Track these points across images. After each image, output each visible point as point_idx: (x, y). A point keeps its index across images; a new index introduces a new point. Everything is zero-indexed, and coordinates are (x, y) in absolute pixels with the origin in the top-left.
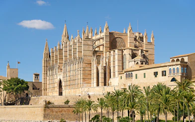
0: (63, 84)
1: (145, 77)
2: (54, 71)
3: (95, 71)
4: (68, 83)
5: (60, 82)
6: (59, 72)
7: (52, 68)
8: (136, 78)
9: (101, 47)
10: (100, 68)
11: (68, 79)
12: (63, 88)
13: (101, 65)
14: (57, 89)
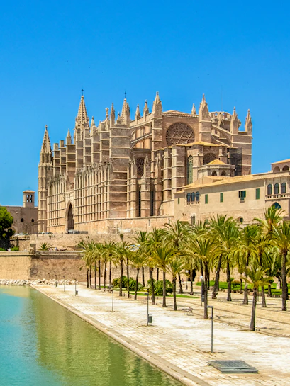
0: (75, 212)
1: (222, 201)
2: (60, 187)
3: (133, 188)
4: (84, 211)
5: (70, 207)
6: (67, 189)
7: (55, 182)
8: (206, 202)
9: (147, 141)
10: (142, 182)
11: (84, 202)
12: (75, 219)
13: (144, 176)
14: (64, 222)
